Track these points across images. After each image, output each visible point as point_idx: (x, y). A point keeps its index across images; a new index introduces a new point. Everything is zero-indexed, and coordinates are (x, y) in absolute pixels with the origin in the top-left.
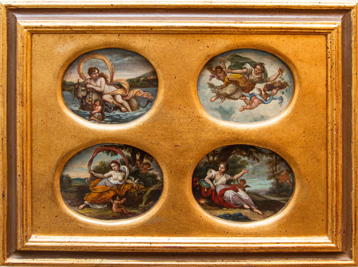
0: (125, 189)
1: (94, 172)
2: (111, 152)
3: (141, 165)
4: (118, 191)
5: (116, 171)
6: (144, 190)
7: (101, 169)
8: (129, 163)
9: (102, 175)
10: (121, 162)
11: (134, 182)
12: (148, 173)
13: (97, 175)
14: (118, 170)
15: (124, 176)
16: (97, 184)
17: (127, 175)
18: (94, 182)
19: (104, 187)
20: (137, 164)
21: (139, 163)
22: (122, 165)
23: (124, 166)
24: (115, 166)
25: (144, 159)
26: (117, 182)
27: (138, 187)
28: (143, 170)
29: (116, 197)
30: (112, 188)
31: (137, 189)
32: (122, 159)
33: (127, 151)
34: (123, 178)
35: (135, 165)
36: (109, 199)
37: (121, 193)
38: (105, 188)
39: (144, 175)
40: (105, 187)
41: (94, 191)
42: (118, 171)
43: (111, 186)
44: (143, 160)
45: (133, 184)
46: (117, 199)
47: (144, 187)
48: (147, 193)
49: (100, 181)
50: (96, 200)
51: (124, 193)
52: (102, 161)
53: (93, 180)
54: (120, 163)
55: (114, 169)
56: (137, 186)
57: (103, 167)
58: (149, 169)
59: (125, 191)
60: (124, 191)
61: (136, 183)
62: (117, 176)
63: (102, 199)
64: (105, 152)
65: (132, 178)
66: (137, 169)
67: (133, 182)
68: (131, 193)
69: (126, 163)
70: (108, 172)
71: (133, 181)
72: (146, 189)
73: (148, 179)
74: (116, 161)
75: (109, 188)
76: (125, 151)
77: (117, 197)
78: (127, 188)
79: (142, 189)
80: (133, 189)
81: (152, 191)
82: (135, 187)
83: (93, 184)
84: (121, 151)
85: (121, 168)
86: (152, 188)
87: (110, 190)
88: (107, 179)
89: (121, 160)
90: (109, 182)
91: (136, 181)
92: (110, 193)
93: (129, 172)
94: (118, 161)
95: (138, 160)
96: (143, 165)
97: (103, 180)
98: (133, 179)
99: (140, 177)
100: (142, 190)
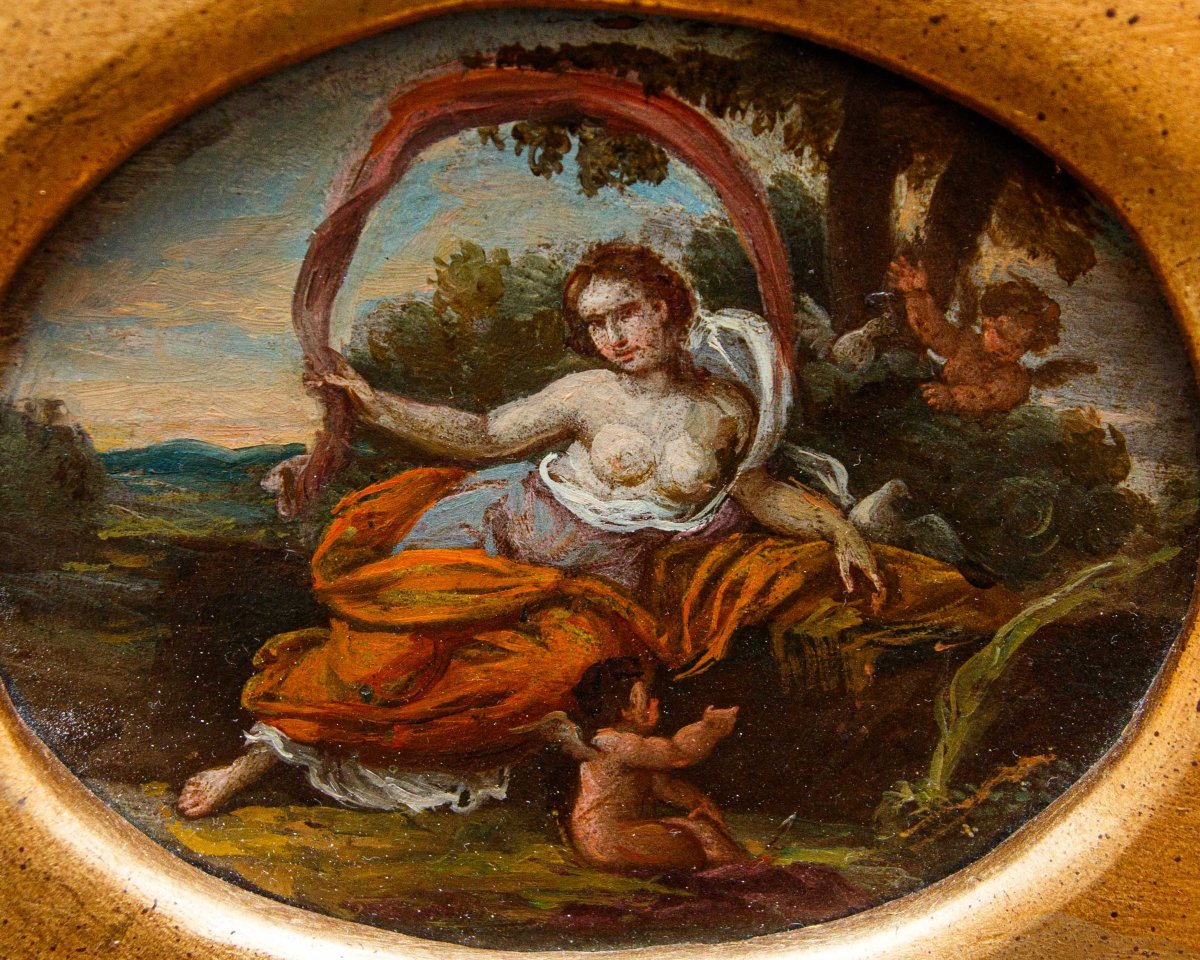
0: (733, 593)
1: (373, 386)
2: (589, 132)
3: (942, 306)
4: (643, 622)
5: (641, 374)
6: (960, 617)
7: (450, 343)
8: (802, 284)
9: (464, 418)
10: (700, 269)
11: (846, 513)
12: (1015, 415)
13: (409, 418)
14: (659, 367)
15: (734, 441)
16: (395, 526)
17: (765, 425)
18: (365, 508)
19: (483, 569)
20: (899, 296)
21: (919, 281)
22: (713, 310)
23: (733, 320)
24: (626, 311)
25: (985, 245)
26: (638, 507)
27: (891, 582)
28: (959, 381)
29: (627, 692)
30: (577, 586)
31: (876, 602)
32: (723, 235)
33: (780, 127)
34: (715, 467)
35: (870, 311)
36: (536, 709)
37: (687, 646)
38: (499, 575)
39: (974, 431)
40: (499, 564)
41: (365, 612)
42: (659, 378)
43: (568, 561)
44: (971, 253)
45: (830, 540)
46: (636, 712)
47: (956, 575)
48: (986, 652)
49: (441, 488)
50: (378, 716)
51: (717, 649)
52: (471, 251)
53: (355, 472)
54: (688, 278)
55: (608, 352)
56: (880, 567)
57: (480, 326)
58: (1031, 360)
59: (733, 616)
60: (721, 622)
61: (864, 533)
62: (640, 440)
63: (459, 705)
64: (516, 133)
65: (829, 471)
66: (894, 358)
67: (831, 519)
68: (797, 644)
69: (769, 278)
70: (534, 384)
71: (835, 501)
72: (980, 607)
73: (1009, 484)
74: (643, 254)
75: (548, 578)
76: (757, 130)
77: (638, 691)
78: (755, 583)
79: (938, 598)
80: (826, 604)
81: (1053, 633)
82: (856, 572)
83: (356, 520)
84: (711, 130)
85: (694, 341)
86: (1049, 601)
87: (556, 598)
88: (522, 468)
89: (700, 240)
90: (543, 507)
91: (865, 510)
92: (558, 636)
93: (787, 399)
94: (672, 256)
95: (911, 253)
96: (968, 317)
97: (479, 476)
98: (831, 486)
99: (925, 462)
100: (936, 618)
